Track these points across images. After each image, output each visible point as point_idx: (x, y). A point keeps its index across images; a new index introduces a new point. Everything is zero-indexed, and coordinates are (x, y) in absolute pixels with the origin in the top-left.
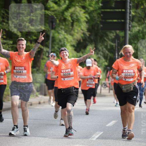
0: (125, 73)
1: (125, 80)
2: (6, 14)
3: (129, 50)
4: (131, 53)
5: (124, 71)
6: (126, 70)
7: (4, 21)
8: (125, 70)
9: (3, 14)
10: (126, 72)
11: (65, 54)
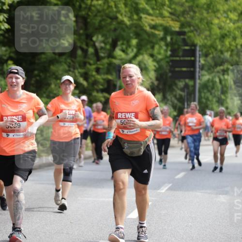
0: (120, 119)
1: (123, 131)
2: (72, 63)
3: (130, 71)
4: (133, 78)
5: (119, 115)
6: (123, 114)
7: (70, 71)
8: (121, 114)
9: (70, 63)
10: (123, 117)
11: (14, 80)
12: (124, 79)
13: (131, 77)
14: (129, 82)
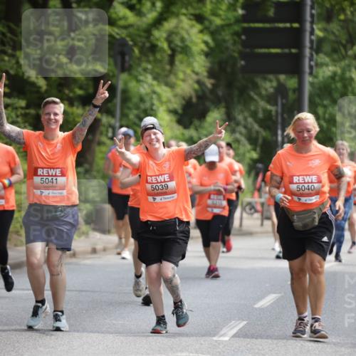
1: (300, 199)
6: (301, 177)
7: (3, 52)
8: (297, 177)
10: (301, 181)
11: (153, 136)
12: (301, 134)
13: (309, 131)
14: (308, 138)
